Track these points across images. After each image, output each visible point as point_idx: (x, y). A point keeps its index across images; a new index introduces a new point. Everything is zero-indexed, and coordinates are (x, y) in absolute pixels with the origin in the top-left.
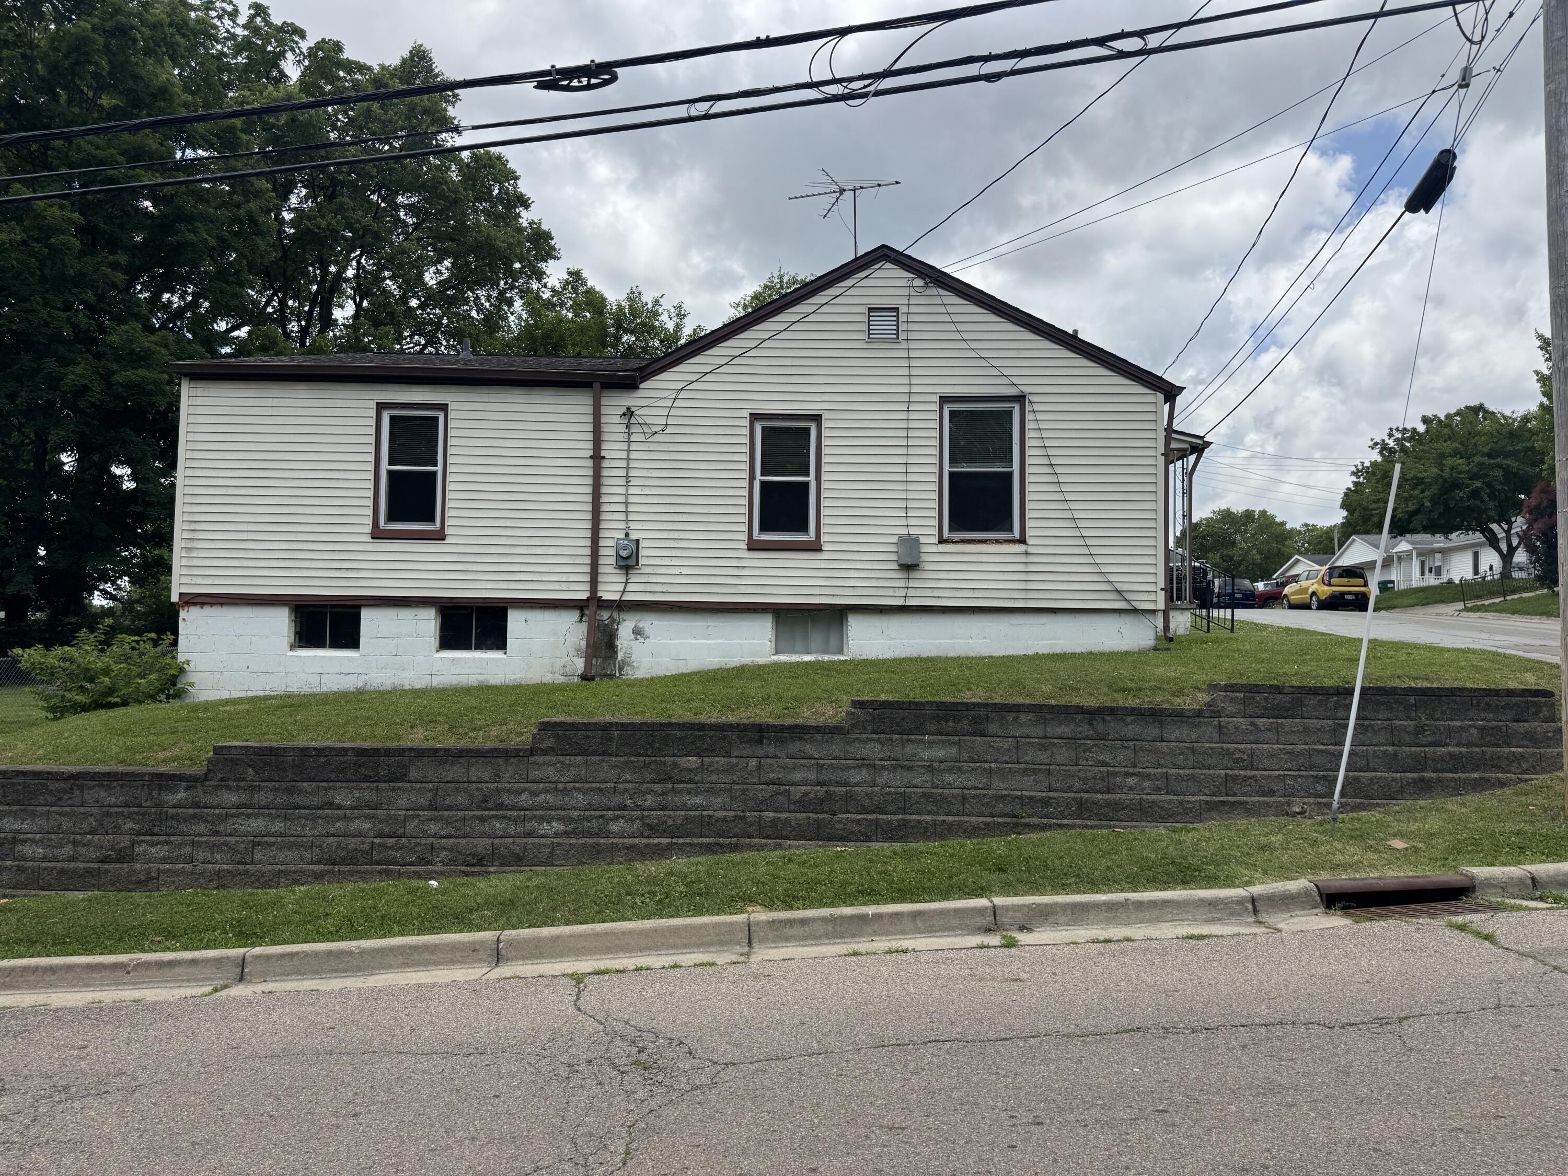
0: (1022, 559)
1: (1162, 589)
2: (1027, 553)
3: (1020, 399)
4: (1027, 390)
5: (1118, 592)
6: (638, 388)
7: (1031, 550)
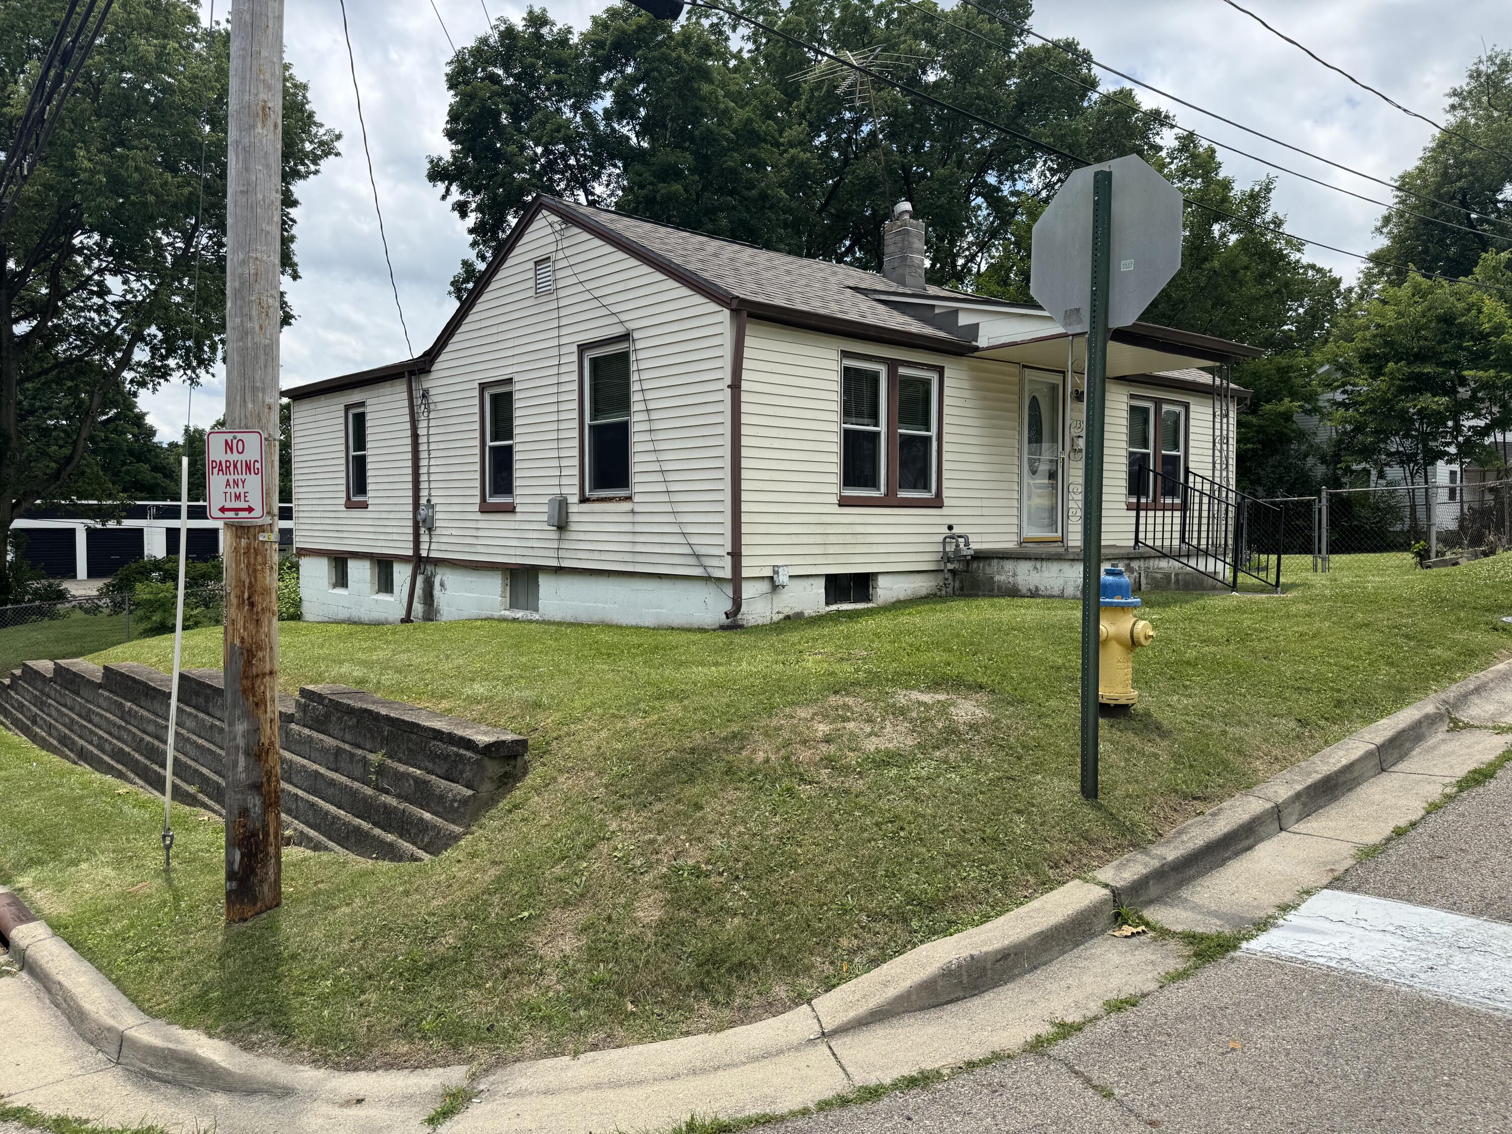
0: (629, 518)
1: (728, 554)
2: (633, 512)
3: (626, 337)
4: (631, 326)
5: (698, 556)
6: (429, 371)
7: (638, 508)
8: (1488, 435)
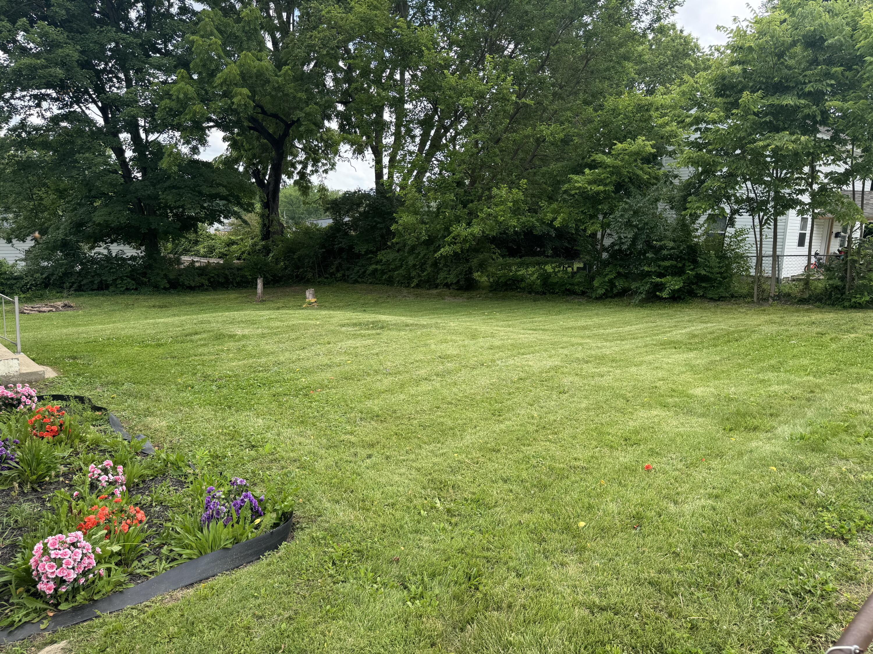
8: (846, 183)
